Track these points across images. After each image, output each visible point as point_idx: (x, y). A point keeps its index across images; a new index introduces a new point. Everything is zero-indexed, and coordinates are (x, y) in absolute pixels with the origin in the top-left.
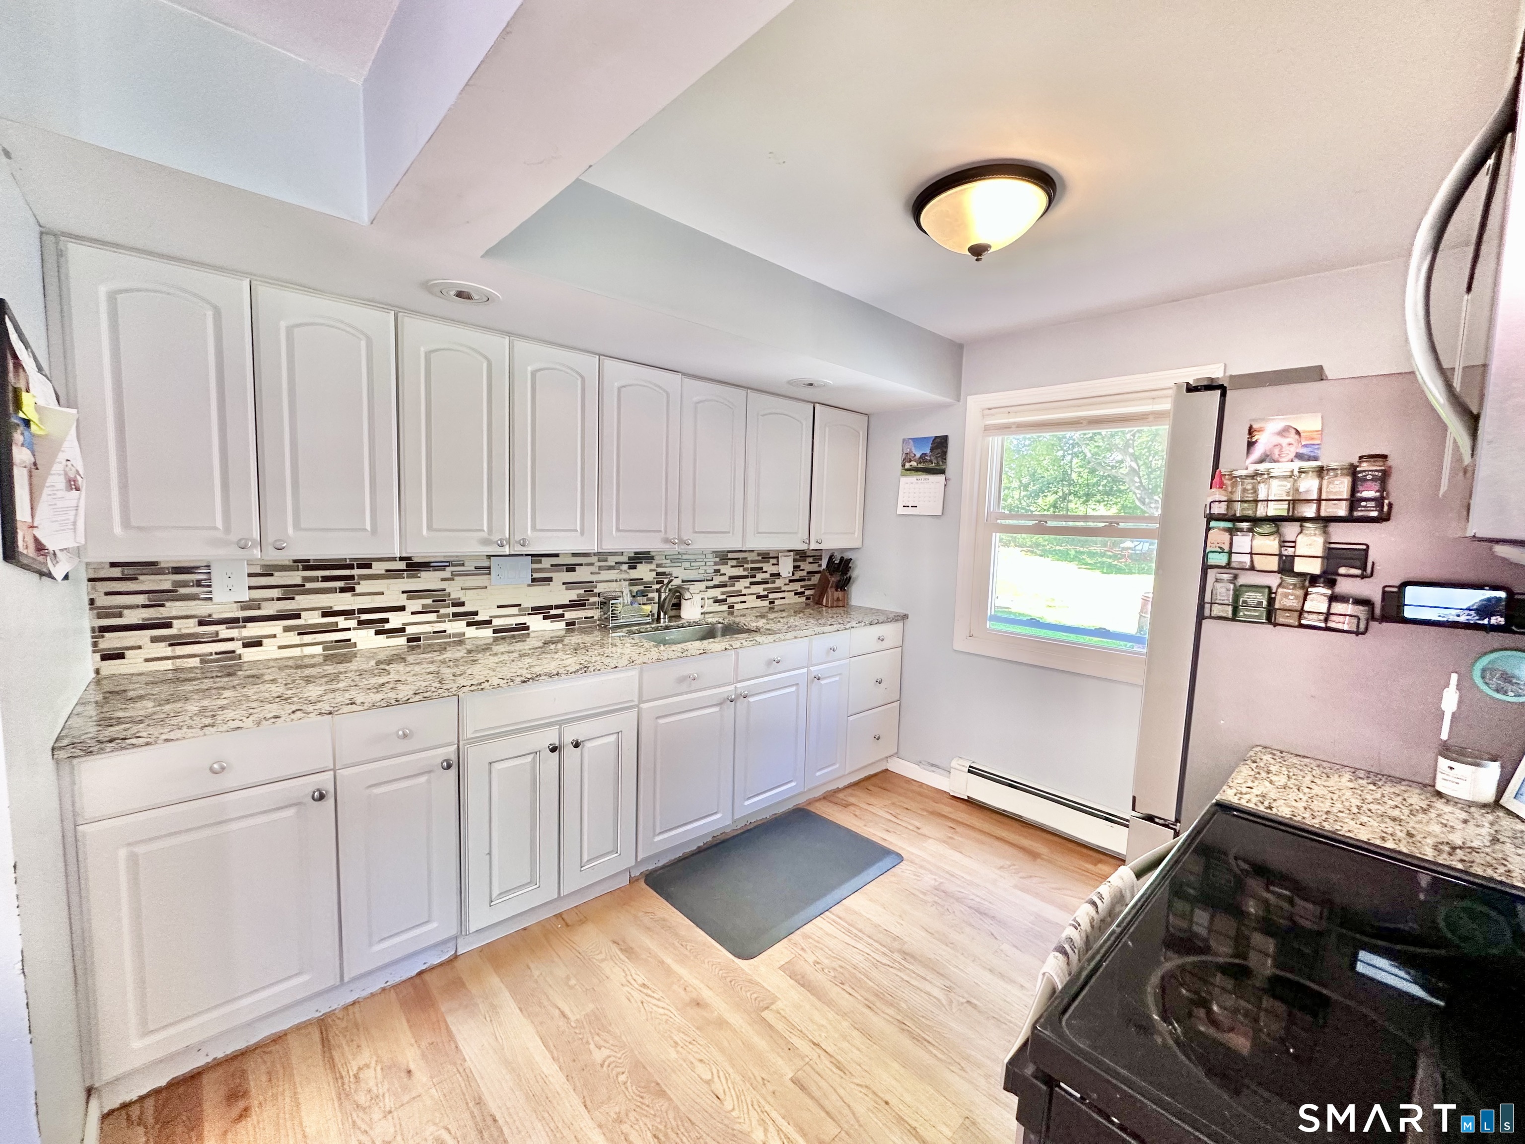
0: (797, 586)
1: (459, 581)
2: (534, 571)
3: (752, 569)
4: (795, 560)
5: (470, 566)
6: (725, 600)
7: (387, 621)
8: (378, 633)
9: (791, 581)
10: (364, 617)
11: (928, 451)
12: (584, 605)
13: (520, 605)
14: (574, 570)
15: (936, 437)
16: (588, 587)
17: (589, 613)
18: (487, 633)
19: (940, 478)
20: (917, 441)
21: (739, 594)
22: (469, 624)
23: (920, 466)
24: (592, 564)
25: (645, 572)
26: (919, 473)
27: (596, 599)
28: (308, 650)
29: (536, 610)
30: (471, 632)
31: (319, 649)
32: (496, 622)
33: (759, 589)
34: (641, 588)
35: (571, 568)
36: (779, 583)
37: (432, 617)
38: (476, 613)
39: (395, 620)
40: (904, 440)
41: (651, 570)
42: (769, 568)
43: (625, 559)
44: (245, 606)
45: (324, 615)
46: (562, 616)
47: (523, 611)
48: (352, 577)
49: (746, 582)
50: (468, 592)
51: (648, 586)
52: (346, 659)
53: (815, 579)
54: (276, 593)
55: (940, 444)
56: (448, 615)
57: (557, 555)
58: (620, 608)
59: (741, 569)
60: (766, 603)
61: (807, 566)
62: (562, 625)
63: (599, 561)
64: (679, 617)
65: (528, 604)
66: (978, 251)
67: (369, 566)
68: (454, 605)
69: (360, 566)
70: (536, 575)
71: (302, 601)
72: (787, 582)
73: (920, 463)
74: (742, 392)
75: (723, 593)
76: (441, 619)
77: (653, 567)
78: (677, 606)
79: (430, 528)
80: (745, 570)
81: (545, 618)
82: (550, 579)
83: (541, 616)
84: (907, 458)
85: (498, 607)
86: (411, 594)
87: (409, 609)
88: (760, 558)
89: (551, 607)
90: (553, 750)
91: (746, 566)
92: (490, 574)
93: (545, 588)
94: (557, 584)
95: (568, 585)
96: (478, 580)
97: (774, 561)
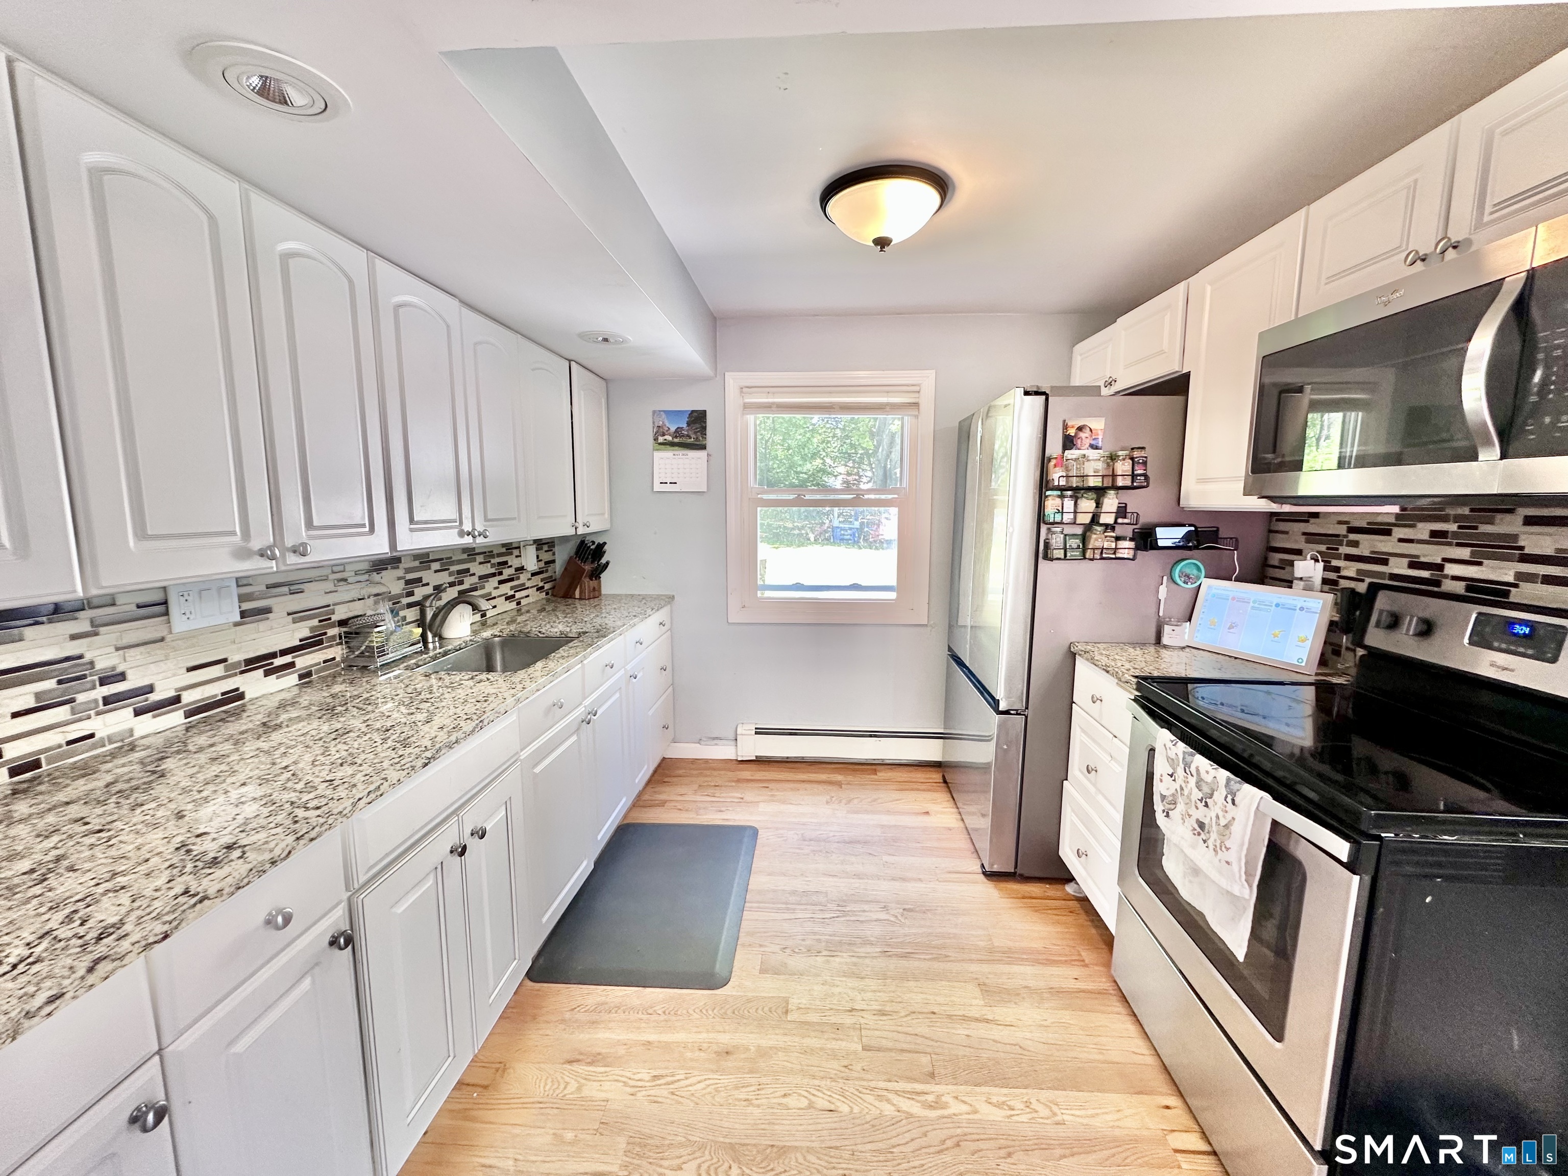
0: (539, 580)
1: (109, 635)
2: (242, 599)
3: (499, 564)
4: (538, 552)
5: (126, 606)
9: (533, 575)
11: (685, 426)
12: (320, 642)
13: (225, 660)
14: (299, 590)
15: (693, 411)
16: (322, 612)
17: (329, 653)
18: (175, 719)
19: (701, 454)
20: (672, 414)
21: (489, 597)
22: (138, 713)
23: (676, 440)
26: (676, 448)
27: (336, 631)
29: (252, 664)
30: (147, 725)
32: (189, 697)
33: (506, 589)
35: (296, 588)
36: (523, 578)
37: (62, 713)
38: (150, 689)
40: (654, 412)
41: (399, 578)
42: (514, 562)
43: (365, 567)
46: (292, 665)
47: (231, 669)
49: (494, 582)
50: (134, 653)
55: (698, 419)
56: (91, 705)
59: (489, 565)
60: (513, 605)
61: (544, 556)
62: (292, 679)
64: (446, 639)
65: (237, 656)
66: (882, 243)
68: (103, 682)
70: (247, 606)
72: (530, 576)
73: (676, 437)
74: (513, 337)
76: (82, 712)
77: (400, 572)
79: (142, 534)
80: (493, 566)
81: (267, 674)
82: (268, 610)
83: (261, 672)
84: (660, 431)
85: (190, 670)
88: (505, 550)
89: (273, 655)
90: (456, 850)
92: (166, 613)
93: (262, 626)
94: (279, 616)
95: (297, 616)
96: (146, 628)
97: (518, 553)
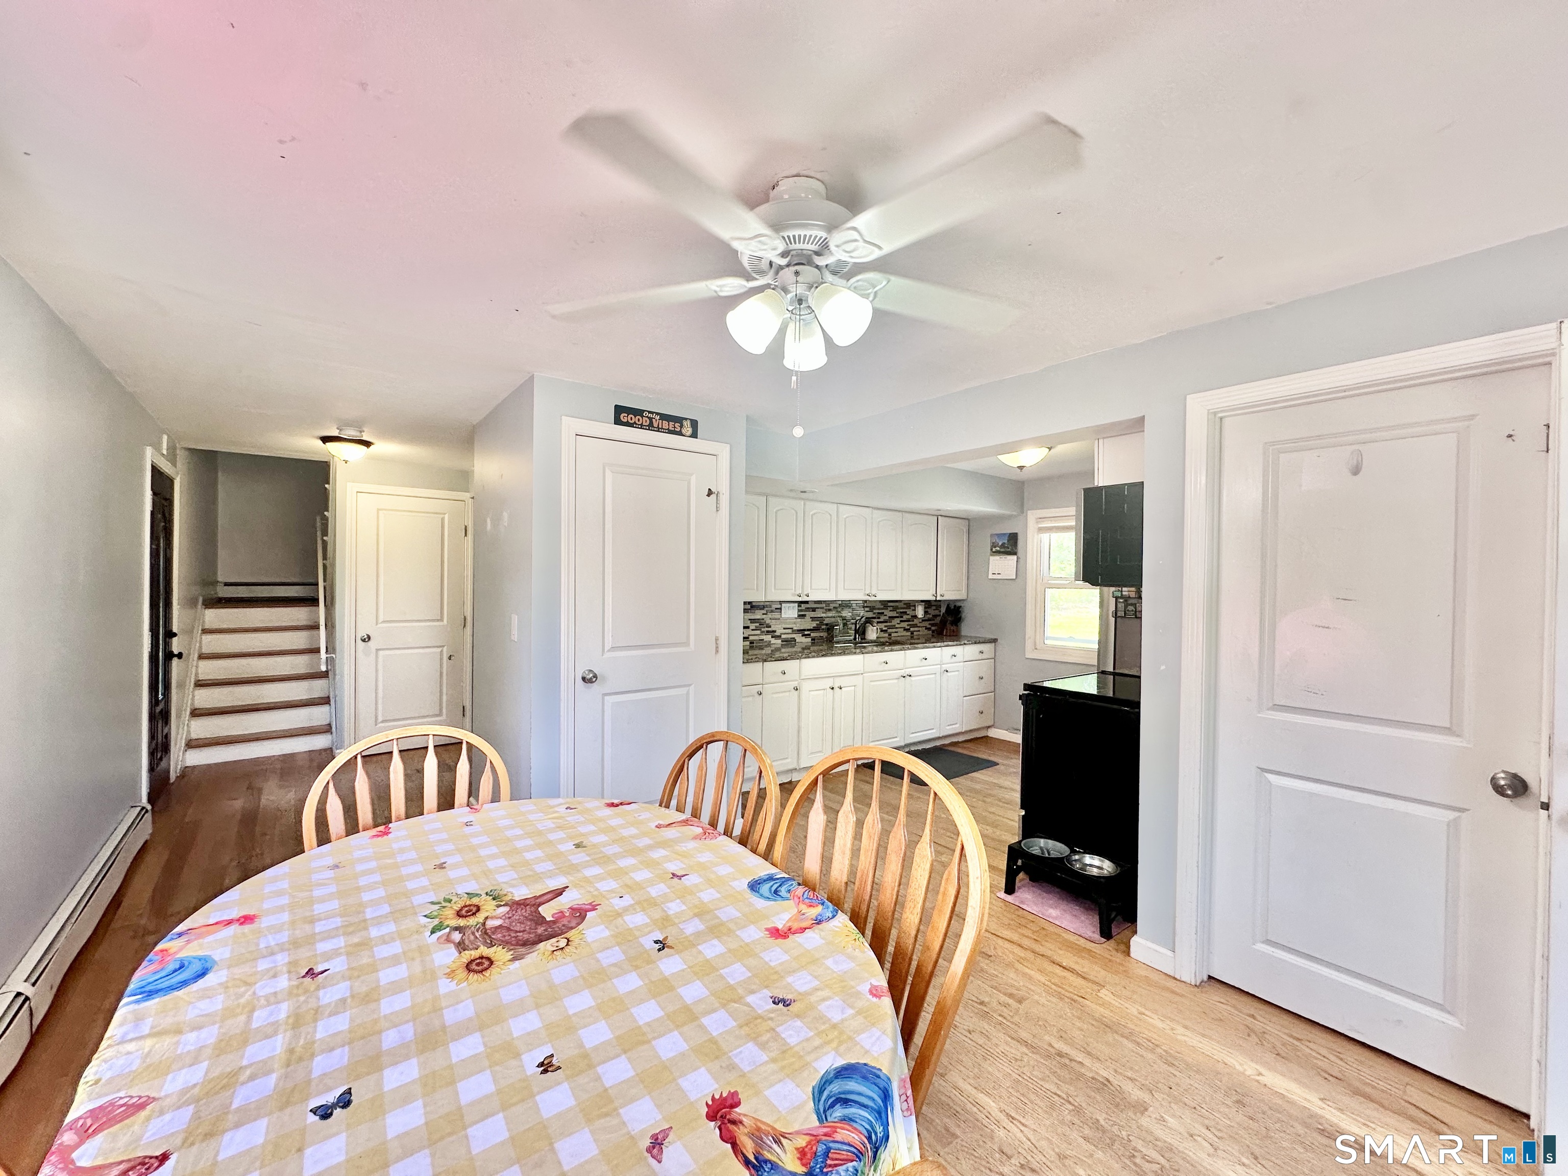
0: (927, 624)
1: (770, 615)
2: (799, 611)
3: (901, 612)
4: (925, 608)
5: (773, 608)
6: (886, 631)
9: (923, 621)
11: (1006, 541)
12: (819, 630)
15: (1011, 534)
16: (821, 619)
17: (822, 634)
18: (779, 641)
19: (1015, 557)
20: (1000, 535)
21: (893, 627)
22: (772, 637)
23: (1002, 550)
24: (823, 608)
25: (847, 613)
26: (1002, 554)
27: (824, 627)
30: (773, 641)
32: (783, 636)
33: (905, 625)
35: (814, 610)
36: (916, 621)
37: (758, 632)
38: (775, 631)
40: (991, 535)
41: (850, 612)
42: (910, 612)
43: (837, 605)
46: (809, 635)
47: (794, 632)
49: (898, 620)
50: (773, 621)
51: (848, 621)
53: (938, 620)
55: (1013, 538)
56: (763, 632)
57: (809, 602)
58: (837, 631)
59: (896, 612)
60: (909, 634)
61: (932, 612)
62: (809, 640)
63: (828, 606)
64: (865, 639)
66: (1022, 469)
68: (767, 627)
70: (800, 613)
72: (921, 621)
73: (1002, 548)
74: (900, 514)
75: (885, 626)
78: (865, 634)
79: (775, 589)
80: (898, 613)
81: (803, 636)
82: (805, 616)
83: (801, 635)
84: (994, 545)
85: (784, 629)
86: (752, 621)
87: (751, 628)
88: (905, 606)
89: (804, 630)
90: (832, 689)
91: (898, 610)
92: (781, 612)
93: (803, 620)
94: (808, 619)
95: (813, 619)
96: (776, 615)
97: (913, 608)
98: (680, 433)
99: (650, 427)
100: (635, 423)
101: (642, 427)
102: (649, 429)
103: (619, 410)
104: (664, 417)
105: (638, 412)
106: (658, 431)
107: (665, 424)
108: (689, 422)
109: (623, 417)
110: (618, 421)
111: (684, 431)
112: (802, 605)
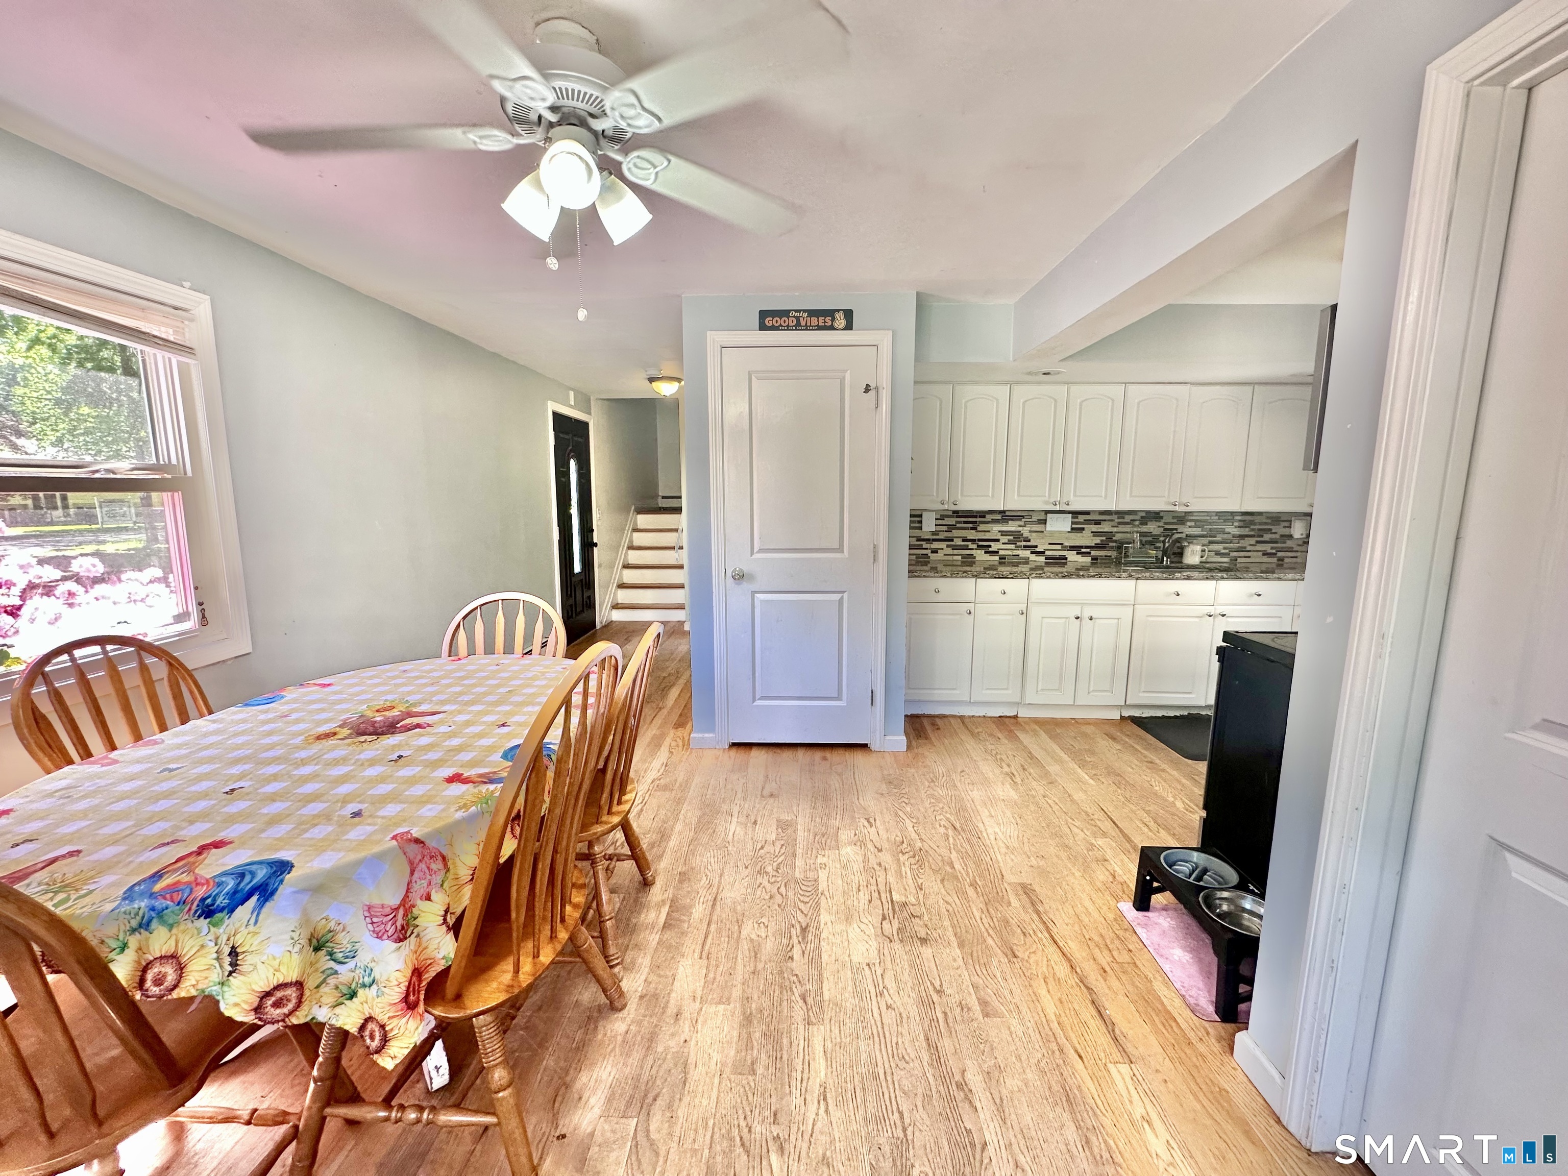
1: (1029, 527)
2: (1073, 523)
3: (1260, 530)
5: (1035, 518)
6: (1228, 554)
7: (990, 546)
8: (986, 552)
10: (981, 543)
12: (1105, 547)
13: (1063, 544)
14: (1100, 524)
16: (1109, 536)
17: (1109, 553)
18: (1042, 559)
21: (1242, 549)
22: (1032, 553)
24: (1112, 520)
25: (1153, 528)
27: (1114, 544)
28: (955, 558)
29: (1072, 548)
30: (1033, 557)
31: (959, 558)
32: (1047, 553)
33: (1267, 548)
34: (1150, 539)
35: (1098, 523)
36: (1289, 543)
37: (1013, 546)
38: (1036, 547)
39: (994, 546)
41: (1159, 526)
42: (1280, 530)
43: (1138, 517)
44: (934, 533)
45: (963, 541)
46: (1089, 553)
47: (1064, 548)
48: (975, 522)
49: (1252, 541)
50: (1034, 534)
51: (1156, 538)
52: (971, 564)
54: (945, 528)
56: (1020, 546)
57: (1087, 513)
58: (1131, 551)
59: (1247, 529)
60: (1275, 560)
62: (1088, 559)
63: (1118, 518)
64: (1181, 562)
67: (984, 517)
68: (1025, 541)
69: (980, 517)
70: (1074, 526)
71: (955, 533)
72: (1301, 543)
74: (1249, 389)
75: (1224, 548)
76: (1018, 548)
77: (1161, 524)
78: (1180, 554)
79: (1019, 495)
80: (1253, 530)
81: (1078, 553)
82: (1083, 529)
83: (1076, 552)
85: (1050, 544)
86: (1003, 533)
87: (1001, 541)
88: (1269, 521)
89: (1082, 547)
90: (1077, 618)
91: (1252, 527)
92: (1046, 523)
93: (1079, 535)
94: (1087, 533)
95: (1095, 534)
96: (1039, 527)
97: (1287, 524)
98: (832, 328)
99: (798, 327)
100: (781, 325)
101: (788, 328)
102: (796, 330)
103: (763, 314)
104: (812, 313)
105: (785, 313)
106: (807, 329)
107: (814, 321)
108: (841, 313)
109: (768, 322)
110: (763, 327)
111: (836, 325)
112: (1080, 516)
